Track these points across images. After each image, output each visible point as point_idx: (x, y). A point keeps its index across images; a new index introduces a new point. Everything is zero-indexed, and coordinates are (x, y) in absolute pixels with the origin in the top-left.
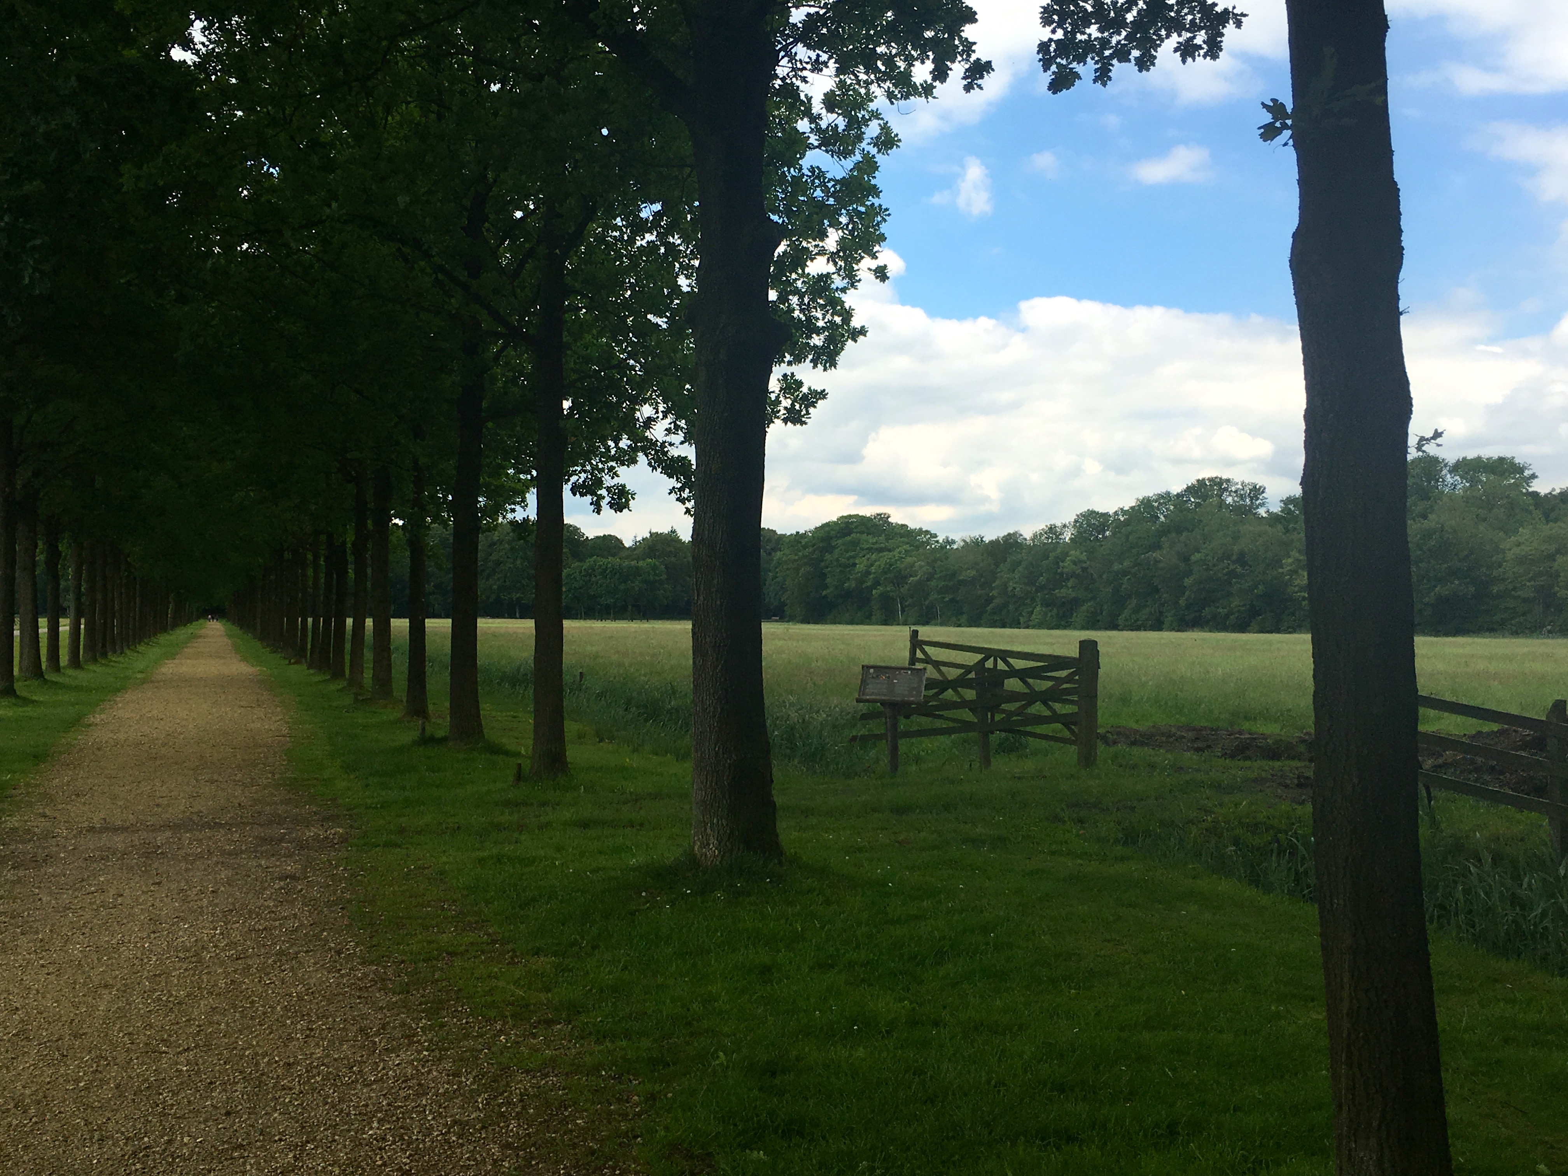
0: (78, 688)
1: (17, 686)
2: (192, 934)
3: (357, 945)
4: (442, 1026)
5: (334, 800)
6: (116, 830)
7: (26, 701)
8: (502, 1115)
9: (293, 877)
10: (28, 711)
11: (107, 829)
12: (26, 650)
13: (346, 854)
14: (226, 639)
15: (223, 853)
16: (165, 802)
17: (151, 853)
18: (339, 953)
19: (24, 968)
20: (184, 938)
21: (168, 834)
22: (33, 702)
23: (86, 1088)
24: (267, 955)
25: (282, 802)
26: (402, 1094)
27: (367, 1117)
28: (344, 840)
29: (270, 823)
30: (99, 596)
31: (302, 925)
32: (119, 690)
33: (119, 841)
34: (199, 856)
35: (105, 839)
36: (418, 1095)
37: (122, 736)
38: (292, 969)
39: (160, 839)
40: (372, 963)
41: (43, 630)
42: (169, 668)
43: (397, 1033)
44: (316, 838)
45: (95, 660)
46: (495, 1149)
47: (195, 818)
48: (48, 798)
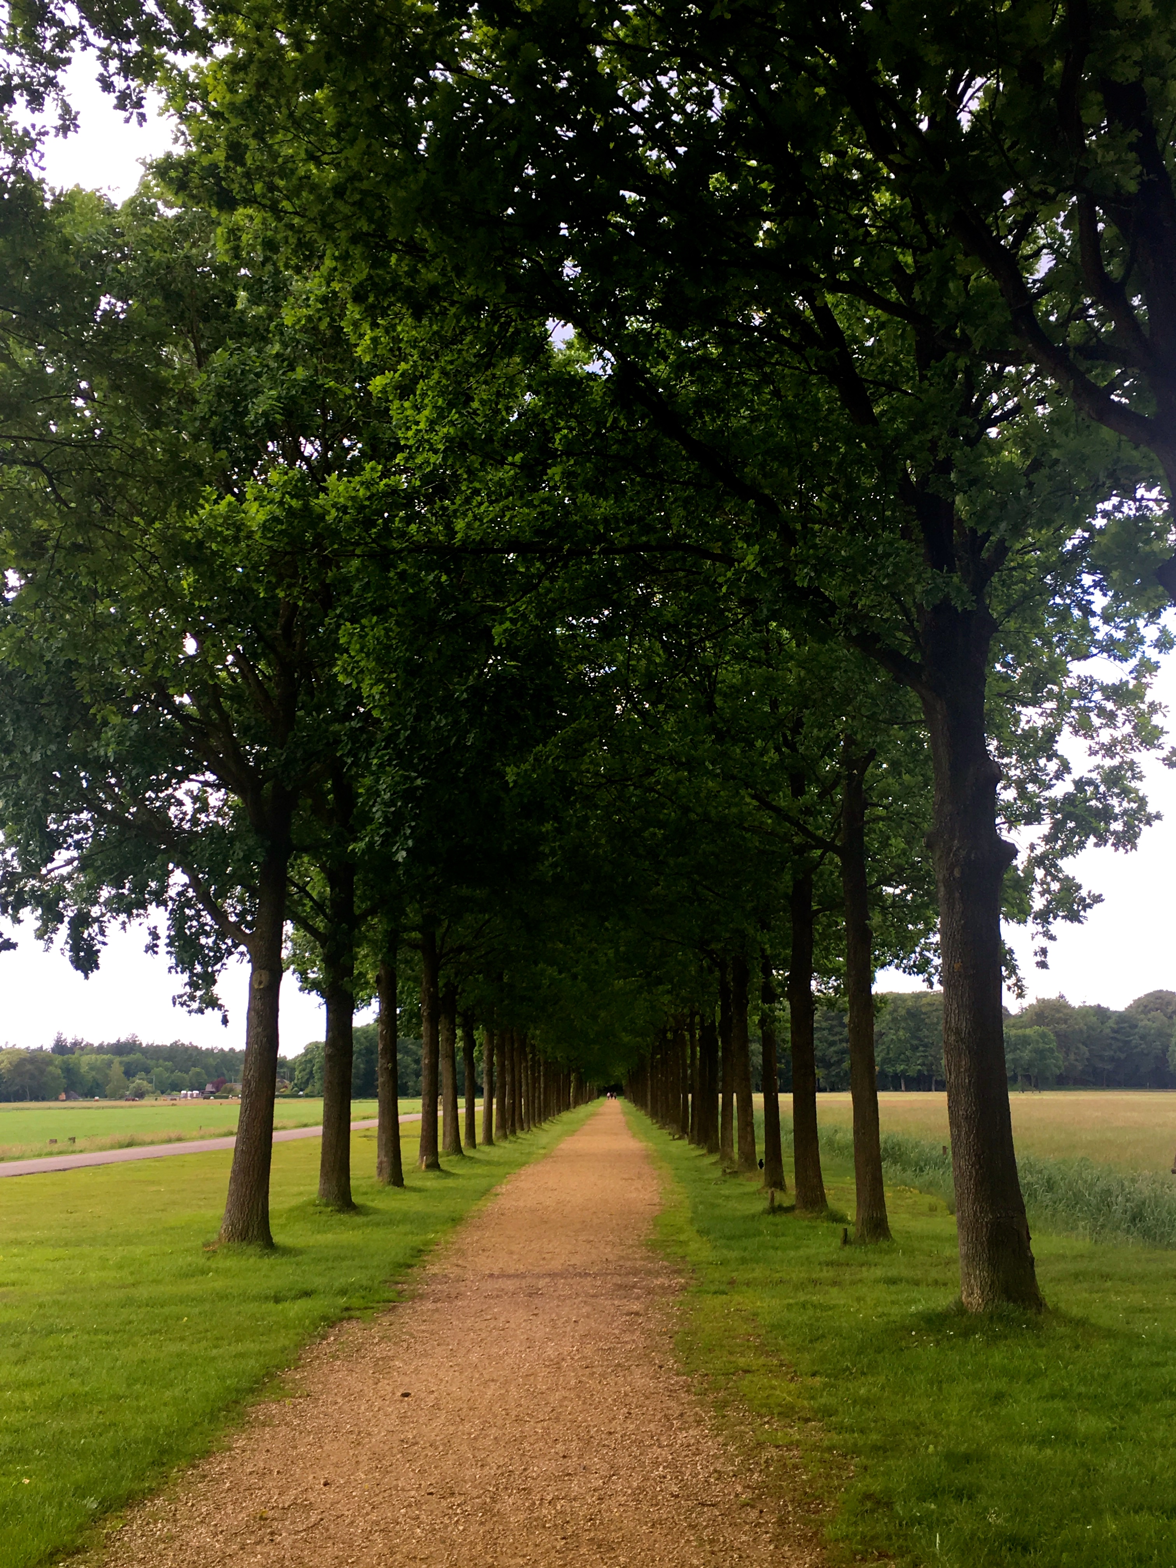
0: (488, 1163)
1: (440, 1160)
2: (557, 1350)
3: (676, 1362)
4: (724, 1416)
5: (683, 1257)
6: (509, 1276)
7: (448, 1174)
8: (749, 1470)
9: (637, 1314)
10: (450, 1183)
11: (504, 1276)
12: (448, 1128)
13: (682, 1298)
14: (621, 1116)
15: (587, 1295)
16: (548, 1256)
17: (534, 1293)
18: (661, 1367)
19: (439, 1367)
20: (550, 1352)
21: (547, 1280)
22: (454, 1174)
23: (475, 1438)
24: (608, 1367)
25: (642, 1259)
26: (684, 1453)
27: (656, 1464)
28: (683, 1288)
29: (627, 1274)
30: (508, 1079)
31: (637, 1347)
32: (524, 1164)
33: (510, 1285)
34: (570, 1297)
35: (500, 1283)
36: (694, 1454)
37: (521, 1204)
38: (624, 1376)
39: (541, 1283)
40: (684, 1374)
41: (462, 1111)
42: (567, 1145)
43: (692, 1419)
44: (662, 1287)
45: (505, 1137)
46: (739, 1489)
47: (571, 1269)
48: (460, 1252)
